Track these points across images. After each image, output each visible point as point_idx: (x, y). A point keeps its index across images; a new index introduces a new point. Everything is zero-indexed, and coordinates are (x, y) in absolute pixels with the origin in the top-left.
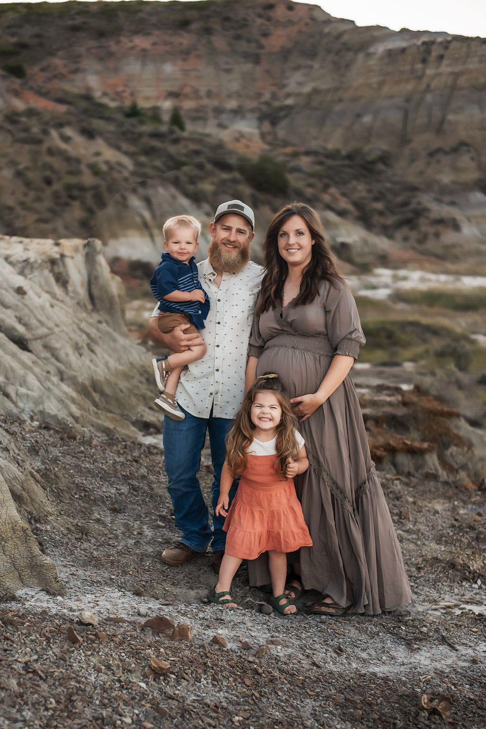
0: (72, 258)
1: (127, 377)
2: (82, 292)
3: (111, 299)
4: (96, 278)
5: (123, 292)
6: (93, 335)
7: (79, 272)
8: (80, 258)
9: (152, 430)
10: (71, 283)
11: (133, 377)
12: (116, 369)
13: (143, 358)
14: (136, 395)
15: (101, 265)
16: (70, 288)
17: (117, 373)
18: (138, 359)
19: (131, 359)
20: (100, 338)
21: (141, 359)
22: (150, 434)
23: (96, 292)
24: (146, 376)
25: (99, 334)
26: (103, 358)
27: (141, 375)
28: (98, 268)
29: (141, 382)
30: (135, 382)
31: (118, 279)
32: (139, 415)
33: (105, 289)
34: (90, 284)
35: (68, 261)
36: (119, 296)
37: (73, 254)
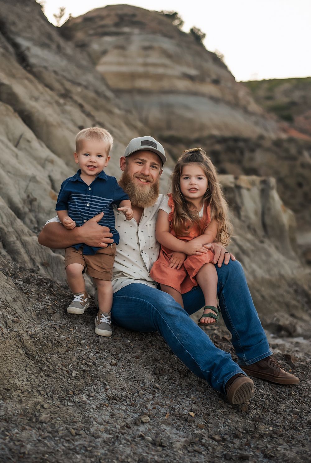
0: (248, 190)
1: (272, 285)
2: (254, 219)
3: (281, 227)
4: (269, 209)
5: (294, 224)
6: (245, 248)
7: (255, 202)
8: (256, 191)
9: (283, 333)
10: (243, 209)
11: (279, 287)
12: (263, 278)
13: (295, 272)
14: (278, 302)
15: (273, 199)
16: (242, 214)
17: (263, 281)
18: (290, 272)
19: (283, 272)
20: (253, 251)
21: (293, 273)
22: (281, 337)
23: (268, 221)
24: (295, 287)
25: (252, 248)
26: (250, 267)
27: (290, 286)
28: (271, 201)
29: (288, 292)
30: (281, 291)
31: (290, 212)
32: (275, 319)
33: (276, 219)
34: (263, 214)
35: (245, 192)
36: (290, 227)
37: (249, 186)
